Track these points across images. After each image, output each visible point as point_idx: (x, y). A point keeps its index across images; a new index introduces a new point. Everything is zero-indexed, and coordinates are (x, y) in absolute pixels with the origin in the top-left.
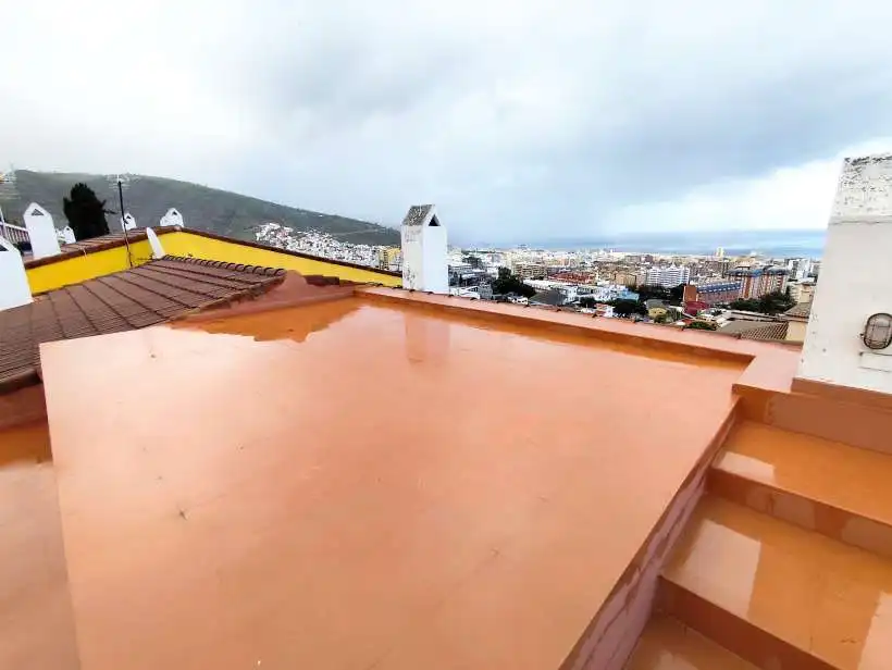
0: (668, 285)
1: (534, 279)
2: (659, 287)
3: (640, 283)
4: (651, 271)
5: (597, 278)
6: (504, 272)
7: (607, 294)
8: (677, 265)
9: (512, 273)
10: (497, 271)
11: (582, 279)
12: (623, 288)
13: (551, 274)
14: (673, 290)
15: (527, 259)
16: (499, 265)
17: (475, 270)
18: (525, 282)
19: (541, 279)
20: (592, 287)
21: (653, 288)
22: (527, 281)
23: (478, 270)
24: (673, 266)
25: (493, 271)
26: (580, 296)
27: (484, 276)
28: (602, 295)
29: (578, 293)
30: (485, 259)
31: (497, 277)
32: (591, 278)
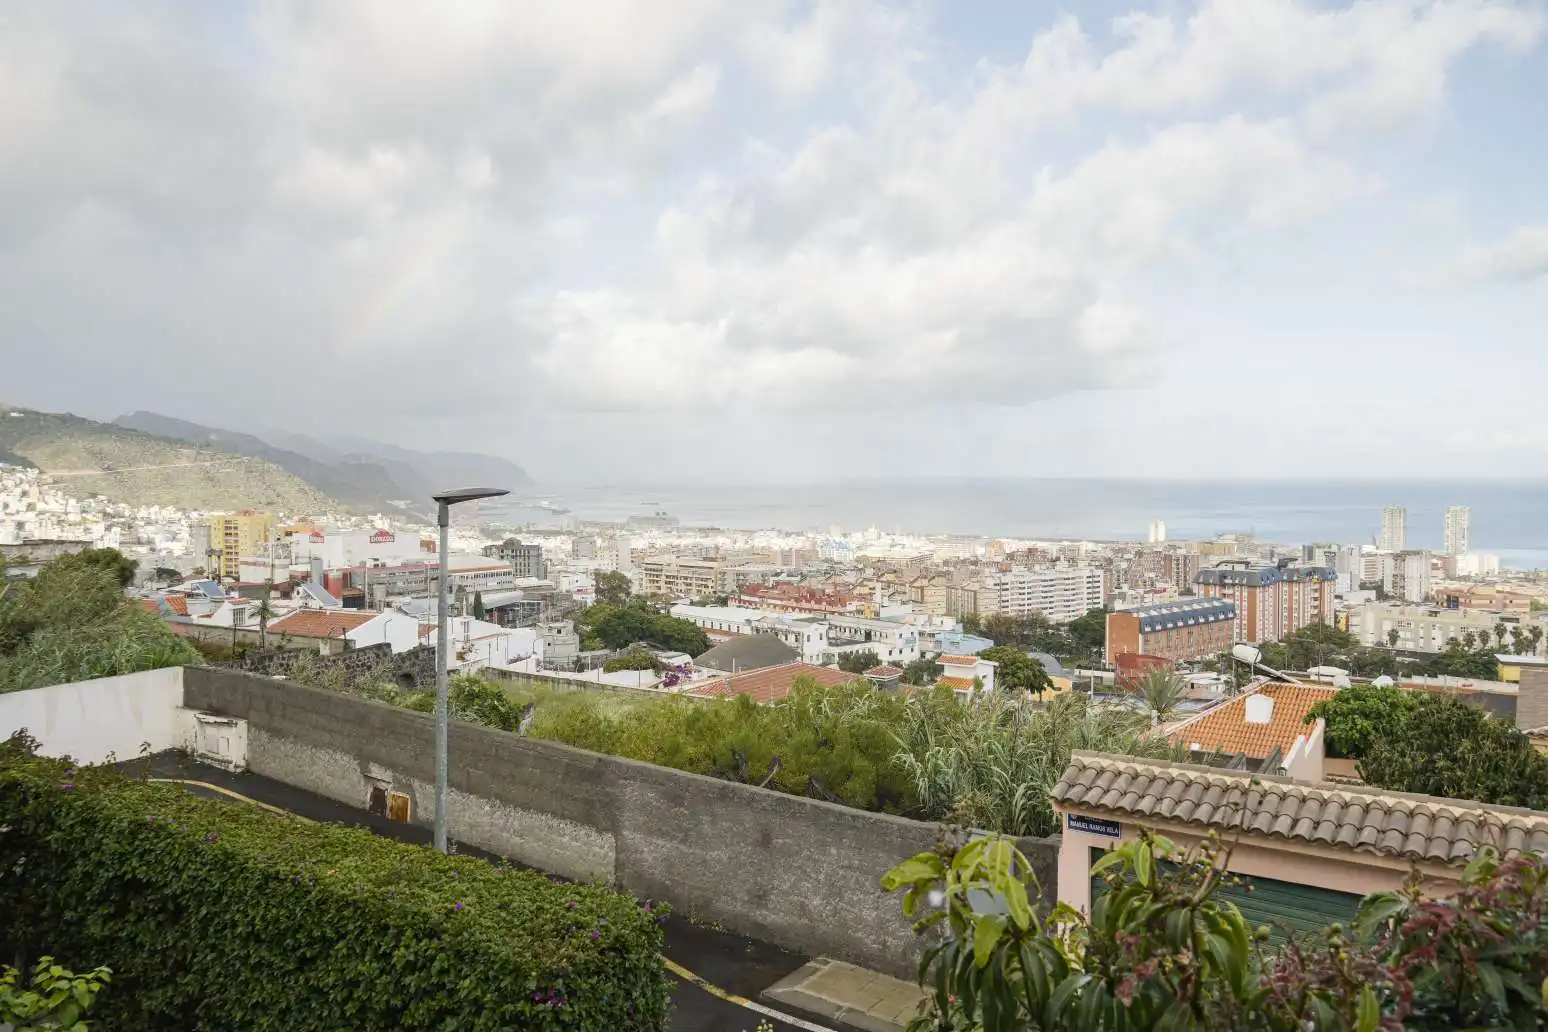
0: (1060, 615)
1: (703, 604)
2: (1037, 621)
3: (988, 609)
4: (1008, 578)
5: (877, 598)
6: (611, 585)
7: (910, 642)
8: (1073, 561)
9: (635, 590)
10: (589, 583)
11: (838, 599)
12: (950, 623)
13: (749, 591)
14: (1074, 627)
15: (677, 551)
16: (593, 565)
17: (522, 582)
18: (676, 611)
19: (723, 602)
20: (864, 625)
21: (1022, 624)
22: (681, 611)
23: (534, 581)
24: (1062, 565)
25: (578, 583)
26: (836, 650)
27: (551, 598)
28: (900, 643)
29: (833, 642)
30: (555, 547)
31: (590, 599)
32: (862, 597)
